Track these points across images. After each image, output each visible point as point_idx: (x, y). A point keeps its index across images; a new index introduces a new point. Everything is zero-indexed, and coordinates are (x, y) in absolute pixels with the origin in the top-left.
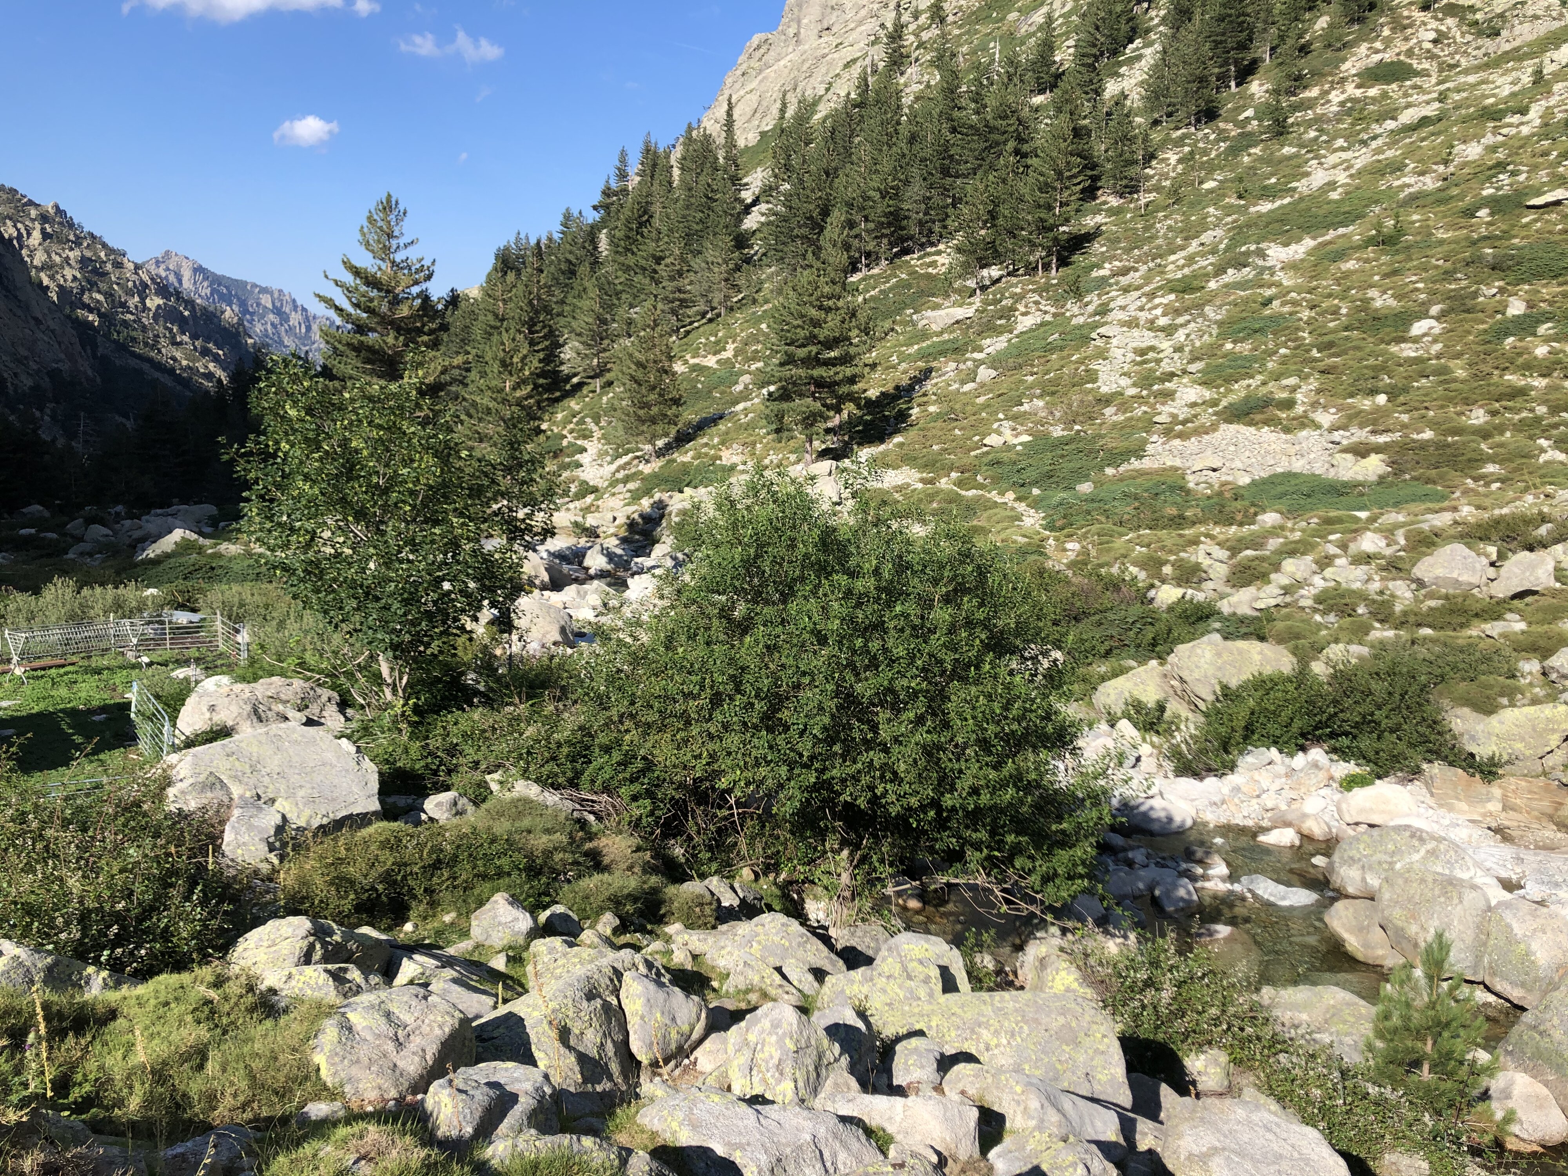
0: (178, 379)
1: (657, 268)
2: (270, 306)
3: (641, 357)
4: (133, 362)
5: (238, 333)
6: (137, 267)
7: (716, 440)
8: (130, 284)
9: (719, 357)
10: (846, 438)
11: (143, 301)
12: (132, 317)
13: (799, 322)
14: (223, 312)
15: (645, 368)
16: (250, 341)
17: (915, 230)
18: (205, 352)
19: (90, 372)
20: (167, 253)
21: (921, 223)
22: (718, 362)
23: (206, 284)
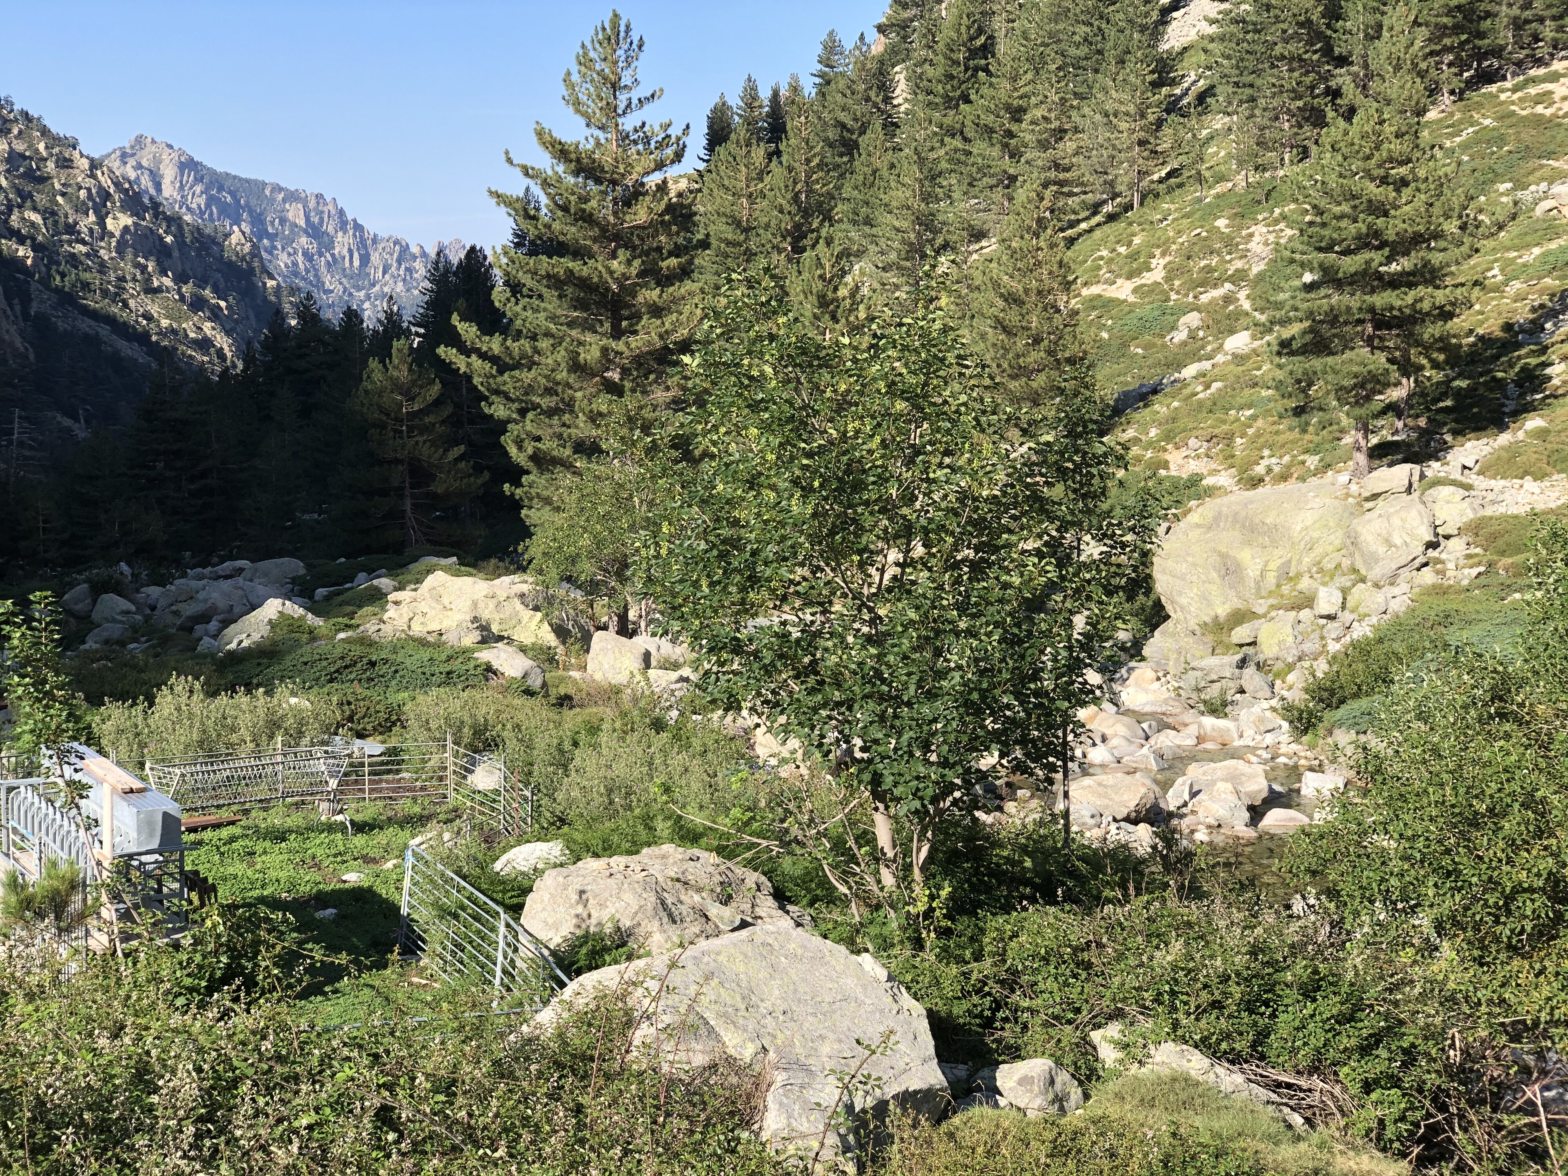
0: (154, 350)
1: (1014, 128)
2: (302, 223)
3: (1016, 286)
4: (85, 325)
5: (251, 271)
6: (95, 165)
7: (1153, 432)
8: (83, 194)
9: (1138, 281)
10: (1422, 422)
11: (101, 222)
12: (83, 249)
13: (1345, 208)
14: (227, 235)
15: (1020, 303)
16: (270, 283)
17: (1506, 37)
18: (198, 304)
19: (18, 343)
20: (139, 141)
21: (1518, 25)
22: (1135, 291)
23: (198, 189)
